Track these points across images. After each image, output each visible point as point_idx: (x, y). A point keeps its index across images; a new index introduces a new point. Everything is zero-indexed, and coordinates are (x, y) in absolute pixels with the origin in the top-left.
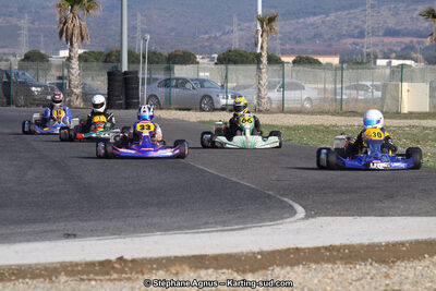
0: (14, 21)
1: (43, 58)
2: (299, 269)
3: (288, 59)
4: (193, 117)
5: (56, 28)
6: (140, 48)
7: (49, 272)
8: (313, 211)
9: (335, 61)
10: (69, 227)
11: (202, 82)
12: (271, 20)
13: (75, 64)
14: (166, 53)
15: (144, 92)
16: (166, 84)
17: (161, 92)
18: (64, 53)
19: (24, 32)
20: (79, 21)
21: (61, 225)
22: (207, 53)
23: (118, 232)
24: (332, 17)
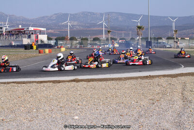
0: (129, 32)
1: (134, 39)
2: (183, 77)
3: (180, 38)
4: (162, 49)
5: (136, 33)
6: (152, 37)
7: (136, 78)
8: (185, 66)
9: (188, 39)
10: (140, 70)
11: (164, 43)
12: (176, 31)
13: (140, 40)
14: (157, 38)
15: (153, 45)
16: (157, 43)
17: (156, 45)
18: (138, 38)
19: (130, 34)
20: (140, 32)
21: (138, 70)
22: (164, 37)
23: (149, 71)
24: (187, 30)
